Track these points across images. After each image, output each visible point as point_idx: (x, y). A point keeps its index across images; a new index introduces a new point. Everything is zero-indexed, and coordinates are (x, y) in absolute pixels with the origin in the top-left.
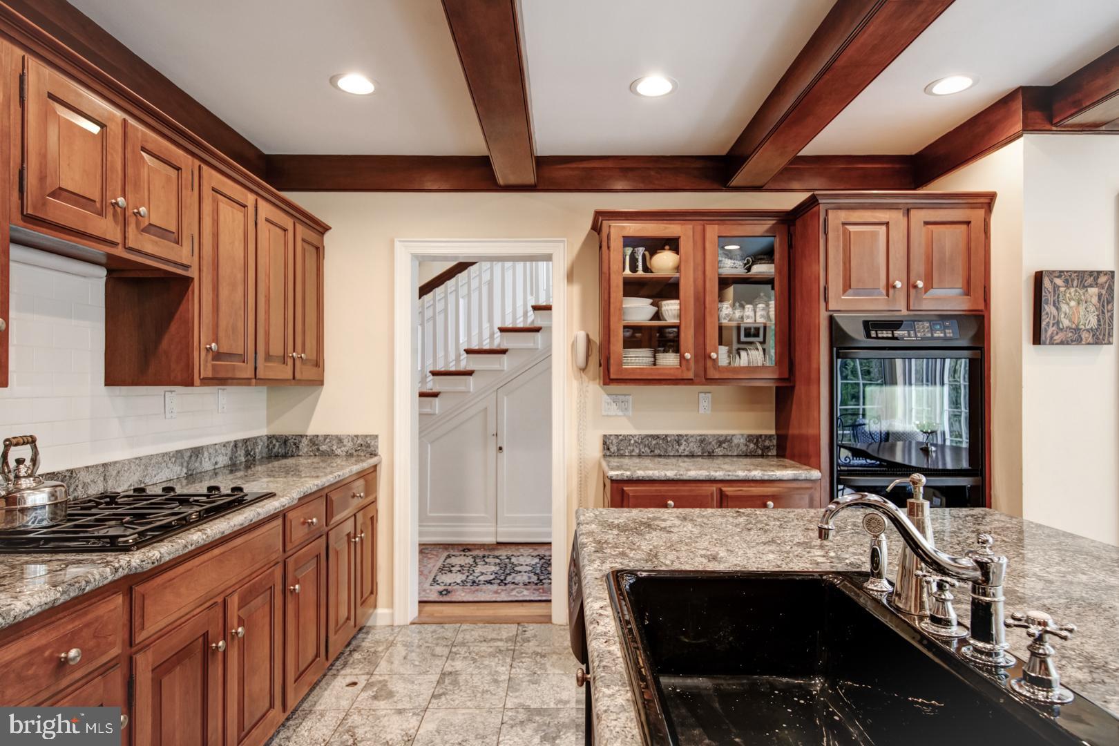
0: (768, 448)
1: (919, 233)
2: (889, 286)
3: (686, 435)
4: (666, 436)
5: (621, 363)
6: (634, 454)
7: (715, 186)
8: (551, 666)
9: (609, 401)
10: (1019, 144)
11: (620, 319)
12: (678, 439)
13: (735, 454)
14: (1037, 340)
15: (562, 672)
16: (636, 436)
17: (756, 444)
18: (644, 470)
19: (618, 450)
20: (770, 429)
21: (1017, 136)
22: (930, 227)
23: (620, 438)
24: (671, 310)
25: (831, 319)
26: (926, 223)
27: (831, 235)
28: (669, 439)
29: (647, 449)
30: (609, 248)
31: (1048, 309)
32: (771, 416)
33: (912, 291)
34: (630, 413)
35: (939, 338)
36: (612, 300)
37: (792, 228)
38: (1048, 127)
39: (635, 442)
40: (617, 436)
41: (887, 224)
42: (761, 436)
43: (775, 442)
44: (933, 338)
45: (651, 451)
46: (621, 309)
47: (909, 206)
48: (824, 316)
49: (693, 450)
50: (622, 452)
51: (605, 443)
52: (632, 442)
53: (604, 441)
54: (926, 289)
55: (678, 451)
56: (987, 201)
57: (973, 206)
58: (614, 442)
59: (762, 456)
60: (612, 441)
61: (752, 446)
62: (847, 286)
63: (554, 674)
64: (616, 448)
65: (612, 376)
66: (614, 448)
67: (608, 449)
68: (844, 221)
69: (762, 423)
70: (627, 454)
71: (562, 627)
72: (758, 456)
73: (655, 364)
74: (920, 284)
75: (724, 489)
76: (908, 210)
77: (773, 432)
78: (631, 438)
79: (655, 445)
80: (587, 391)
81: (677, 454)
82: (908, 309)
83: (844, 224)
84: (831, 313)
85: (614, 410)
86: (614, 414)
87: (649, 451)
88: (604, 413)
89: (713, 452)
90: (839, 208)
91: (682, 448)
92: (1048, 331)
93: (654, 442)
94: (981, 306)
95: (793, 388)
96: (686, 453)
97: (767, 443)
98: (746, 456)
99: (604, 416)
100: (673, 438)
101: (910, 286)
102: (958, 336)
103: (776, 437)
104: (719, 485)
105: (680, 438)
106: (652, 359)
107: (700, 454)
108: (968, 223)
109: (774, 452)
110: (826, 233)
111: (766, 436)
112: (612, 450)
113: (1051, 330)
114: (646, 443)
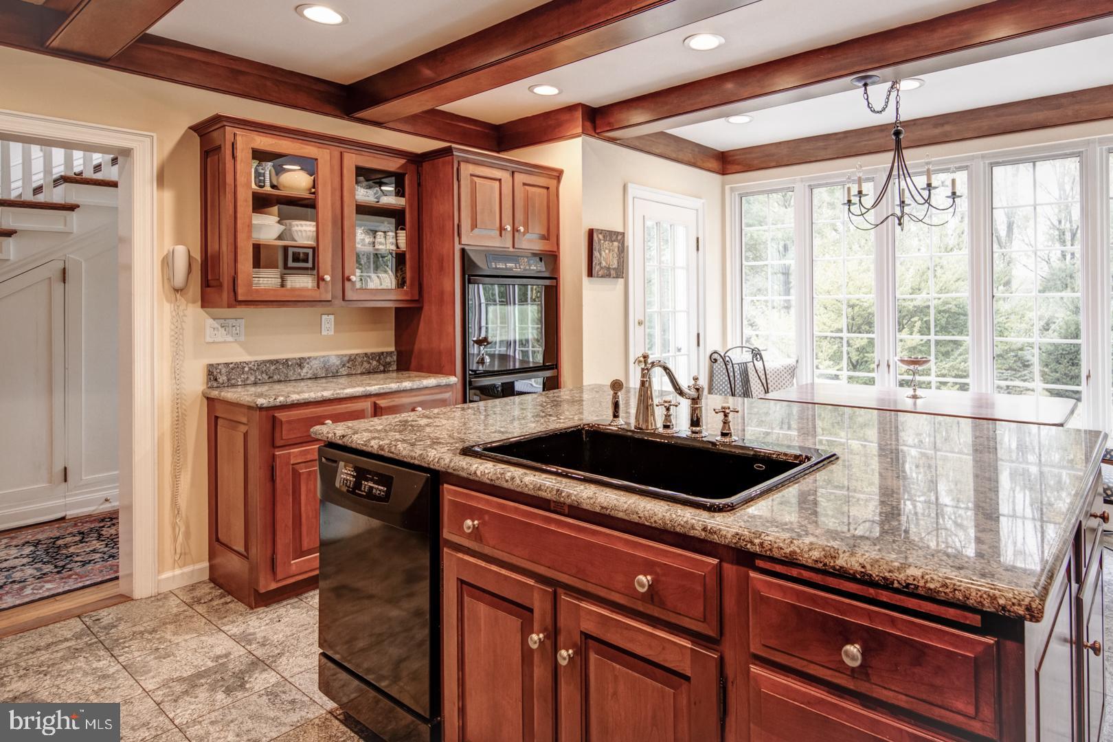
0: (389, 364)
1: (519, 190)
2: (502, 229)
3: (309, 358)
4: (287, 360)
5: (250, 284)
6: (248, 382)
7: (338, 113)
8: (174, 635)
9: (216, 325)
10: (579, 141)
11: (249, 237)
12: (300, 363)
13: (359, 372)
14: (590, 274)
15: (195, 635)
16: (251, 362)
17: (378, 361)
18: (298, 393)
19: (228, 380)
20: (389, 346)
21: (578, 136)
22: (526, 187)
23: (231, 366)
24: (305, 231)
25: (463, 251)
26: (525, 184)
27: (462, 182)
28: (290, 363)
29: (264, 375)
30: (234, 157)
31: (596, 254)
32: (391, 334)
33: (516, 234)
34: (242, 338)
35: (533, 270)
36: (239, 215)
37: (420, 168)
38: (594, 134)
39: (250, 369)
40: (227, 364)
41: (500, 180)
42: (382, 353)
43: (395, 358)
44: (530, 270)
45: (269, 378)
46: (250, 226)
47: (514, 170)
48: (458, 247)
49: (316, 372)
50: (233, 382)
51: (210, 373)
52: (246, 369)
53: (209, 371)
54: (524, 234)
55: (300, 375)
56: (558, 175)
57: (550, 177)
58: (224, 371)
59: (384, 372)
60: (221, 370)
61: (374, 363)
62: (474, 226)
63: (186, 641)
64: (225, 378)
65: (240, 298)
66: (223, 378)
67: (216, 380)
68: (472, 173)
69: (382, 341)
70: (240, 383)
71: (153, 599)
72: (381, 372)
73: (282, 285)
74: (522, 229)
75: (377, 402)
76: (513, 172)
77: (393, 349)
78: (245, 365)
79: (274, 370)
80: (185, 316)
81: (299, 378)
82: (513, 247)
83: (471, 175)
84: (463, 246)
85: (222, 335)
86: (222, 340)
87: (267, 377)
88: (208, 339)
89: (337, 372)
90: (467, 161)
91: (305, 370)
92: (596, 268)
93: (273, 368)
94: (555, 249)
95: (421, 309)
96: (309, 376)
97: (388, 359)
98: (369, 373)
99: (207, 343)
100: (294, 361)
101: (515, 230)
102: (544, 270)
103: (396, 353)
104: (373, 399)
105: (302, 361)
106: (279, 280)
107: (324, 375)
108: (548, 188)
109: (395, 367)
110: (458, 180)
111: (387, 353)
112: (221, 381)
113: (598, 267)
114: (264, 369)
